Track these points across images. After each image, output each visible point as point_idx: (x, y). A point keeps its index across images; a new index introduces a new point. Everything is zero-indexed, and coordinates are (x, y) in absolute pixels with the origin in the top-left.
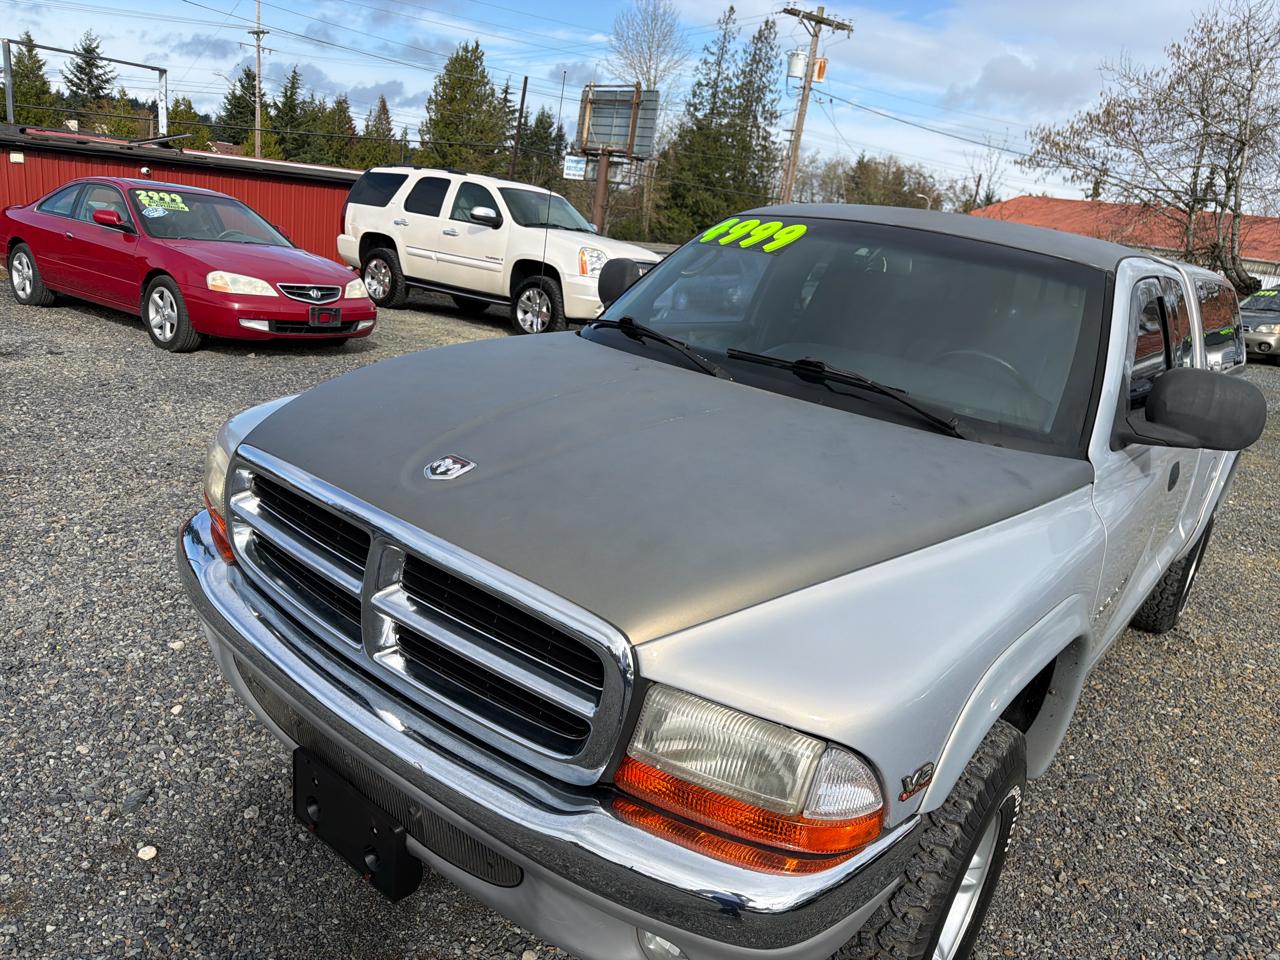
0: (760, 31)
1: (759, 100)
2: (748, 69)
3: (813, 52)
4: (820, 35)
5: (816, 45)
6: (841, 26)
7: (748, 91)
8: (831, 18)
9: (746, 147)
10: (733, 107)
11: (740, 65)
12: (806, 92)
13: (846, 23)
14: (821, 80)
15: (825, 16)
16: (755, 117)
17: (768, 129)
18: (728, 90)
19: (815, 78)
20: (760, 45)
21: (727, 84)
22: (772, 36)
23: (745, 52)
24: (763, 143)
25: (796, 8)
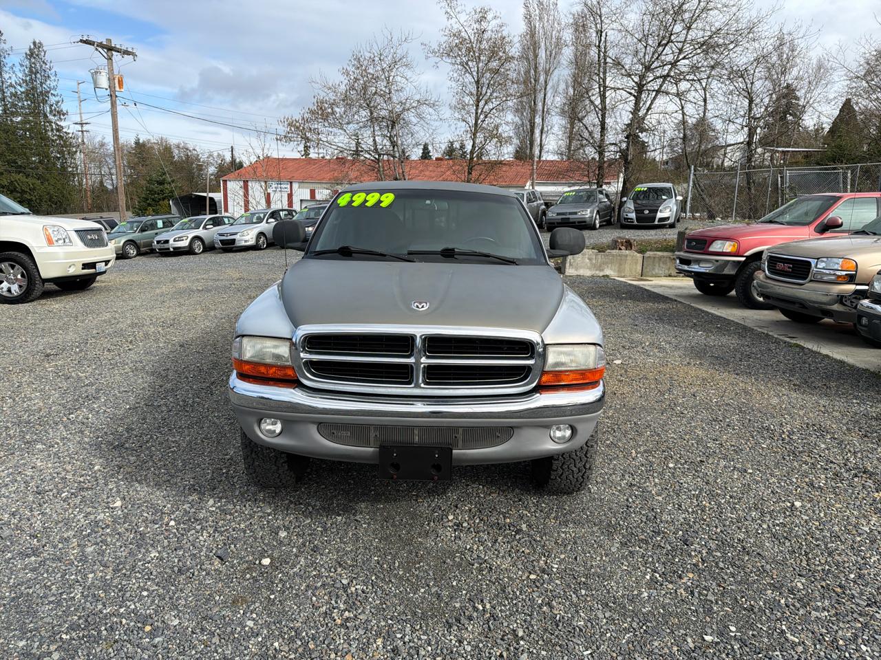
0: (30, 49)
1: (45, 102)
2: (28, 78)
3: (111, 70)
4: (113, 59)
5: (112, 65)
6: (127, 53)
7: (33, 95)
8: (118, 46)
9: (44, 138)
10: (22, 107)
11: (20, 75)
12: (114, 98)
13: (130, 50)
14: (122, 90)
15: (113, 45)
16: (45, 116)
17: (58, 123)
18: (14, 95)
19: (117, 89)
20: (33, 60)
21: (13, 90)
22: (43, 54)
23: (22, 65)
24: (58, 134)
25: (90, 39)
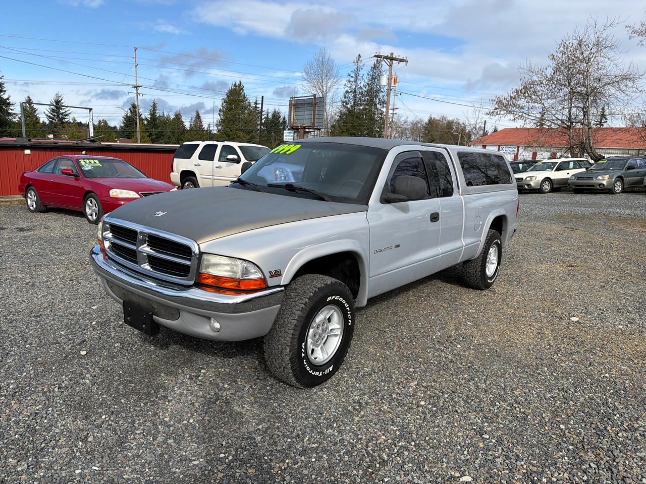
0: (374, 65)
1: (376, 96)
2: (370, 82)
3: (391, 73)
4: (393, 65)
5: (391, 70)
6: (402, 60)
7: (371, 93)
8: (397, 57)
9: (372, 119)
10: (364, 101)
11: (366, 81)
12: (389, 91)
13: (405, 58)
14: (396, 85)
15: (394, 57)
16: (376, 105)
17: (382, 109)
18: (361, 93)
19: (393, 85)
20: (375, 71)
21: (360, 90)
22: (380, 66)
23: (368, 74)
24: (380, 116)
25: (380, 54)
